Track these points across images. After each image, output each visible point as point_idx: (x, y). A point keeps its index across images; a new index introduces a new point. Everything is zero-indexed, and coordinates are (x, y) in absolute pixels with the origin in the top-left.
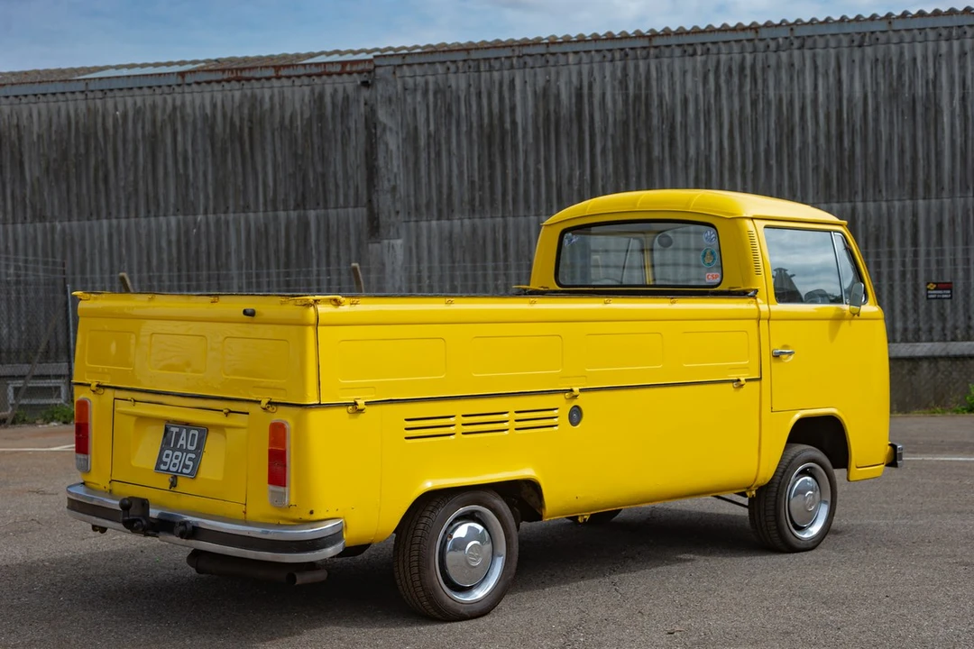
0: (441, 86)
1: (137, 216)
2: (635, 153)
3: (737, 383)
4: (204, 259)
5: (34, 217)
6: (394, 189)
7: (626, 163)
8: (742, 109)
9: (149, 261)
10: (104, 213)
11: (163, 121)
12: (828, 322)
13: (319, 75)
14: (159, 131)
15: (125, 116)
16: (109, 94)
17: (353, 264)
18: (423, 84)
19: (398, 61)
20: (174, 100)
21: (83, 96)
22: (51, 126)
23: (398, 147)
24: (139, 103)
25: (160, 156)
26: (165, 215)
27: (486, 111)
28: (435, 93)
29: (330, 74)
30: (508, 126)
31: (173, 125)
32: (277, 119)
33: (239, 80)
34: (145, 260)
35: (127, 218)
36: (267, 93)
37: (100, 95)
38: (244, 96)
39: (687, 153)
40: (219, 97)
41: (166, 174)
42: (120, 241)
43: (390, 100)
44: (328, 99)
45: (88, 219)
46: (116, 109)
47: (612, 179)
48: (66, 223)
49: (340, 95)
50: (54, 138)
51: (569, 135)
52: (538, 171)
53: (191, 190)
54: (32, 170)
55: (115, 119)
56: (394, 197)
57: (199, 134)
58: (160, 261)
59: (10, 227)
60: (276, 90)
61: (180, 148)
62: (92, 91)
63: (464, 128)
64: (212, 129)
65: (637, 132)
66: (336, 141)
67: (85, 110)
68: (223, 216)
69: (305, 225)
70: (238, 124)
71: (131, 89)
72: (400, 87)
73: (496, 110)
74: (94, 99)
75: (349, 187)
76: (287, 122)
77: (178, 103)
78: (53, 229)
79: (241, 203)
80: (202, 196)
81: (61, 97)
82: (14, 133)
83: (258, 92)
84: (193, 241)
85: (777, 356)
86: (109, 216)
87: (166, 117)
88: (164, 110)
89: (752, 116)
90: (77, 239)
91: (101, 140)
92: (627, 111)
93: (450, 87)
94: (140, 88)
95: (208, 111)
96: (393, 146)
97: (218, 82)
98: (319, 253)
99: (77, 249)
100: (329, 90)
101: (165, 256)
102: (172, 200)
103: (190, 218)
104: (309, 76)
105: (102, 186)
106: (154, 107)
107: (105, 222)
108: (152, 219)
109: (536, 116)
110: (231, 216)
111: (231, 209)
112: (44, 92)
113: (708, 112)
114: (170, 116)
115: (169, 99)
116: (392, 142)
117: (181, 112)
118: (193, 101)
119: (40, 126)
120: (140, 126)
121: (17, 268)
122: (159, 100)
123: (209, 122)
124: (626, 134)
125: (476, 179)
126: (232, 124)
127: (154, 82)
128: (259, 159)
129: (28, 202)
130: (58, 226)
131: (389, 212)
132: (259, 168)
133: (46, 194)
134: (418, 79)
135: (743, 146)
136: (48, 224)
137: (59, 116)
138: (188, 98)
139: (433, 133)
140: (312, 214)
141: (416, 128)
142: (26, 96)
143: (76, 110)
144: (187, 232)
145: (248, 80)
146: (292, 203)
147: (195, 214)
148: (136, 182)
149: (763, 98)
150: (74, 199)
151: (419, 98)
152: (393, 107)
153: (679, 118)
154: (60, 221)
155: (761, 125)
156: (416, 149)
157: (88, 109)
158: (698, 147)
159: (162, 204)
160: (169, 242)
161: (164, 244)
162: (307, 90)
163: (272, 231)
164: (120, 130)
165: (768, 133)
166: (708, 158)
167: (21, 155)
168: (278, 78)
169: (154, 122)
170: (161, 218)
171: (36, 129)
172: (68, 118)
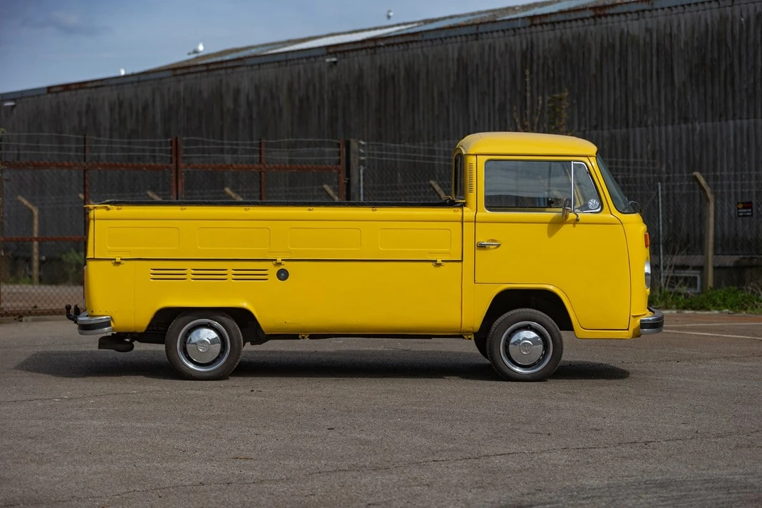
1: (755, 117)
3: (435, 263)
5: (680, 118)
10: (730, 114)
12: (547, 225)
15: (748, 21)
22: (693, 34)
24: (759, 9)
35: (748, 118)
42: (742, 141)
45: (719, 121)
46: (741, 16)
48: (703, 124)
50: (695, 44)
54: (680, 75)
55: (741, 25)
59: (663, 128)
67: (718, 17)
74: (725, 7)
78: (694, 130)
81: (700, 7)
82: (667, 41)
85: (482, 247)
86: (734, 117)
90: (711, 139)
91: (730, 45)
99: (711, 148)
105: (729, 88)
107: (731, 123)
112: (689, 3)
119: (686, 34)
121: (668, 166)
129: (676, 104)
130: (698, 128)
133: (689, 97)
136: (690, 125)
137: (700, 25)
142: (676, 7)
143: (712, 17)
148: (755, 83)
150: (709, 101)
154: (699, 123)
157: (721, 17)
164: (745, 35)
167: (672, 60)
171: (683, 37)
172: (707, 25)
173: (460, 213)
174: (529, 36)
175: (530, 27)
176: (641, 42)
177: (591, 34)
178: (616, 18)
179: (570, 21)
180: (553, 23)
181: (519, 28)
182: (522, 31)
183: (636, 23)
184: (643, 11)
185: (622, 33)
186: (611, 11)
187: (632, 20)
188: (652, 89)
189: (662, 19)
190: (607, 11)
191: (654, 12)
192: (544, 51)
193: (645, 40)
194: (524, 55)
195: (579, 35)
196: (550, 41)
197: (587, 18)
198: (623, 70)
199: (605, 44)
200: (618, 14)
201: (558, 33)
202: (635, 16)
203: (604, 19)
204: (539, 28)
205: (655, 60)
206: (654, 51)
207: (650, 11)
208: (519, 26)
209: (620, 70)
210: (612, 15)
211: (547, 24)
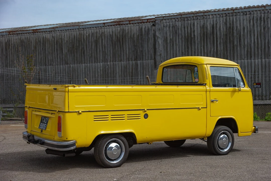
0: (174, 25)
1: (92, 63)
2: (229, 44)
3: (199, 109)
4: (110, 75)
5: (65, 63)
6: (161, 55)
7: (227, 46)
8: (261, 30)
9: (95, 76)
10: (83, 62)
11: (99, 36)
12: (230, 92)
13: (141, 23)
14: (98, 39)
15: (89, 35)
16: (85, 29)
17: (147, 76)
18: (169, 25)
19: (162, 18)
20: (102, 31)
21: (78, 30)
22: (70, 38)
23: (162, 43)
24: (93, 32)
25: (98, 46)
26: (99, 63)
27: (186, 32)
28: (172, 27)
29: (144, 23)
30: (193, 36)
31: (102, 37)
32: (130, 35)
33: (119, 25)
34: (94, 75)
35: (89, 63)
36: (127, 28)
37: (82, 30)
38: (121, 29)
39: (244, 43)
40: (114, 29)
41: (100, 51)
42: (87, 70)
43: (160, 29)
44: (143, 30)
45: (79, 64)
46: (87, 33)
47: (222, 51)
49: (147, 28)
50: (70, 41)
51: (210, 39)
52: (201, 49)
53: (106, 56)
54: (65, 50)
55: (87, 36)
56: (160, 57)
57: (108, 40)
58: (98, 75)
59: (59, 66)
60: (129, 27)
61: (103, 44)
62: (80, 29)
63: (180, 37)
64: (112, 38)
65: (230, 37)
66: (146, 41)
67: (78, 34)
68: (115, 63)
69: (137, 65)
70: (119, 37)
71: (91, 28)
72: (162, 26)
73: (189, 32)
74: (81, 31)
75: (149, 54)
76: (132, 36)
77: (103, 31)
78: (70, 67)
79: (120, 59)
80: (109, 57)
81: (72, 30)
82: (60, 40)
83: (124, 28)
84: (107, 69)
85: (212, 101)
86: (85, 63)
87: (100, 35)
88: (99, 33)
89: (264, 32)
90: (76, 69)
91: (83, 42)
92: (227, 31)
93: (176, 25)
94: (93, 27)
95: (111, 33)
96: (160, 43)
97: (114, 25)
98: (141, 73)
100: (144, 27)
101: (99, 74)
102: (101, 58)
103: (106, 63)
104: (138, 23)
105: (83, 55)
106: (97, 33)
107: (84, 65)
108: (96, 64)
109: (201, 33)
110: (117, 63)
111: (117, 61)
112: (68, 29)
113: (250, 31)
114: (101, 35)
115: (101, 30)
116: (160, 41)
117: (104, 34)
118: (107, 31)
119: (67, 38)
120: (93, 38)
121: (61, 78)
122: (98, 30)
123: (111, 36)
124: (226, 38)
125: (184, 52)
126: (117, 37)
127: (97, 26)
128: (124, 47)
129: (64, 59)
130: (71, 66)
131: (159, 61)
132: (125, 49)
133: (68, 57)
134: (167, 23)
135: (261, 41)
136: (69, 65)
137: (72, 36)
138: (106, 30)
139: (171, 38)
140: (139, 62)
141: (167, 37)
142: (63, 30)
143: (76, 34)
144: (105, 67)
145: (122, 24)
146: (133, 59)
147: (107, 62)
148: (92, 53)
149: (267, 27)
150: (75, 58)
151: (168, 29)
152: (160, 31)
153: (242, 33)
154: (72, 64)
155: (266, 35)
156: (167, 43)
157: (80, 34)
158: (248, 42)
159: (99, 59)
160: (100, 70)
161: (99, 71)
162: (138, 27)
163: (128, 67)
164: (88, 39)
165: (269, 37)
166: (250, 45)
167: (62, 46)
168: (130, 24)
169: (97, 37)
170: (98, 63)
171: (66, 39)
172: (74, 36)
173: (205, 88)
174: (8, 38)
175: (8, 35)
176: (51, 40)
177: (32, 37)
178: (41, 33)
179: (24, 33)
180: (17, 34)
181: (4, 35)
182: (6, 36)
183: (49, 35)
184: (51, 31)
185: (43, 38)
186: (40, 31)
187: (47, 34)
188: (55, 55)
189: (58, 34)
190: (38, 31)
191: (55, 32)
192: (14, 42)
193: (52, 40)
194: (6, 43)
195: (27, 38)
196: (16, 39)
197: (30, 33)
198: (44, 48)
199: (37, 41)
200: (42, 32)
201: (19, 37)
202: (48, 33)
203: (37, 33)
204: (12, 35)
205: (56, 46)
206: (55, 43)
207: (54, 31)
208: (4, 34)
209: (43, 48)
210: (40, 32)
211: (15, 34)
